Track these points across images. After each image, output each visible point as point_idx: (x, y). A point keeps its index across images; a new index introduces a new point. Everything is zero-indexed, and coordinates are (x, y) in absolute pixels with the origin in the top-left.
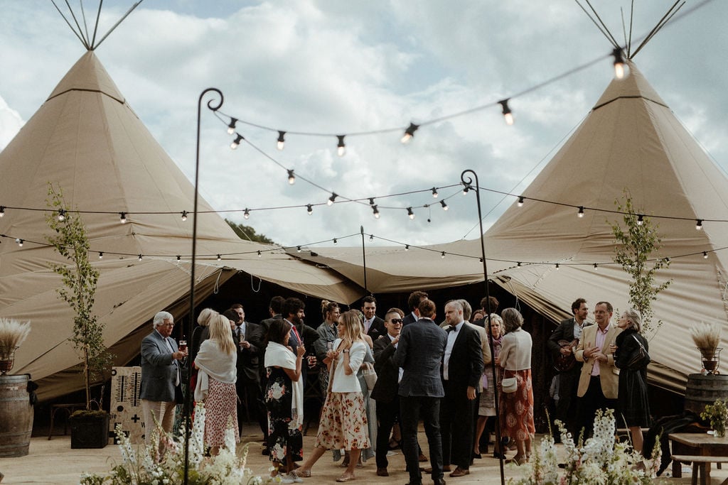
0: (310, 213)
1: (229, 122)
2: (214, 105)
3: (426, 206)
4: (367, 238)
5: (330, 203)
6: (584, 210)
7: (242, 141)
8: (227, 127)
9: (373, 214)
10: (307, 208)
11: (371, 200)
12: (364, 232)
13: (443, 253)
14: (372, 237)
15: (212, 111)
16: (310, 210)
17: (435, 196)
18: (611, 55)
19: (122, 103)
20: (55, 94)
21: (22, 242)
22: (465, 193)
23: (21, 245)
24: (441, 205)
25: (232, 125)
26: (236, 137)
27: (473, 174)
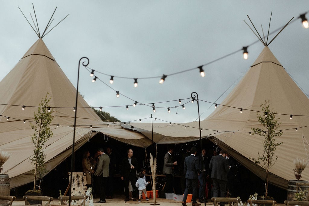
0: (128, 109)
1: (91, 71)
2: (85, 64)
3: (176, 107)
4: (154, 119)
5: (135, 105)
6: (243, 110)
7: (97, 79)
8: (90, 73)
9: (153, 110)
10: (126, 107)
11: (153, 104)
12: (153, 117)
13: (186, 126)
14: (156, 119)
15: (84, 67)
16: (127, 107)
17: (180, 103)
18: (242, 49)
19: (53, 60)
20: (25, 56)
21: (8, 118)
22: (192, 102)
23: (8, 119)
24: (182, 107)
25: (92, 73)
26: (94, 77)
27: (195, 94)
